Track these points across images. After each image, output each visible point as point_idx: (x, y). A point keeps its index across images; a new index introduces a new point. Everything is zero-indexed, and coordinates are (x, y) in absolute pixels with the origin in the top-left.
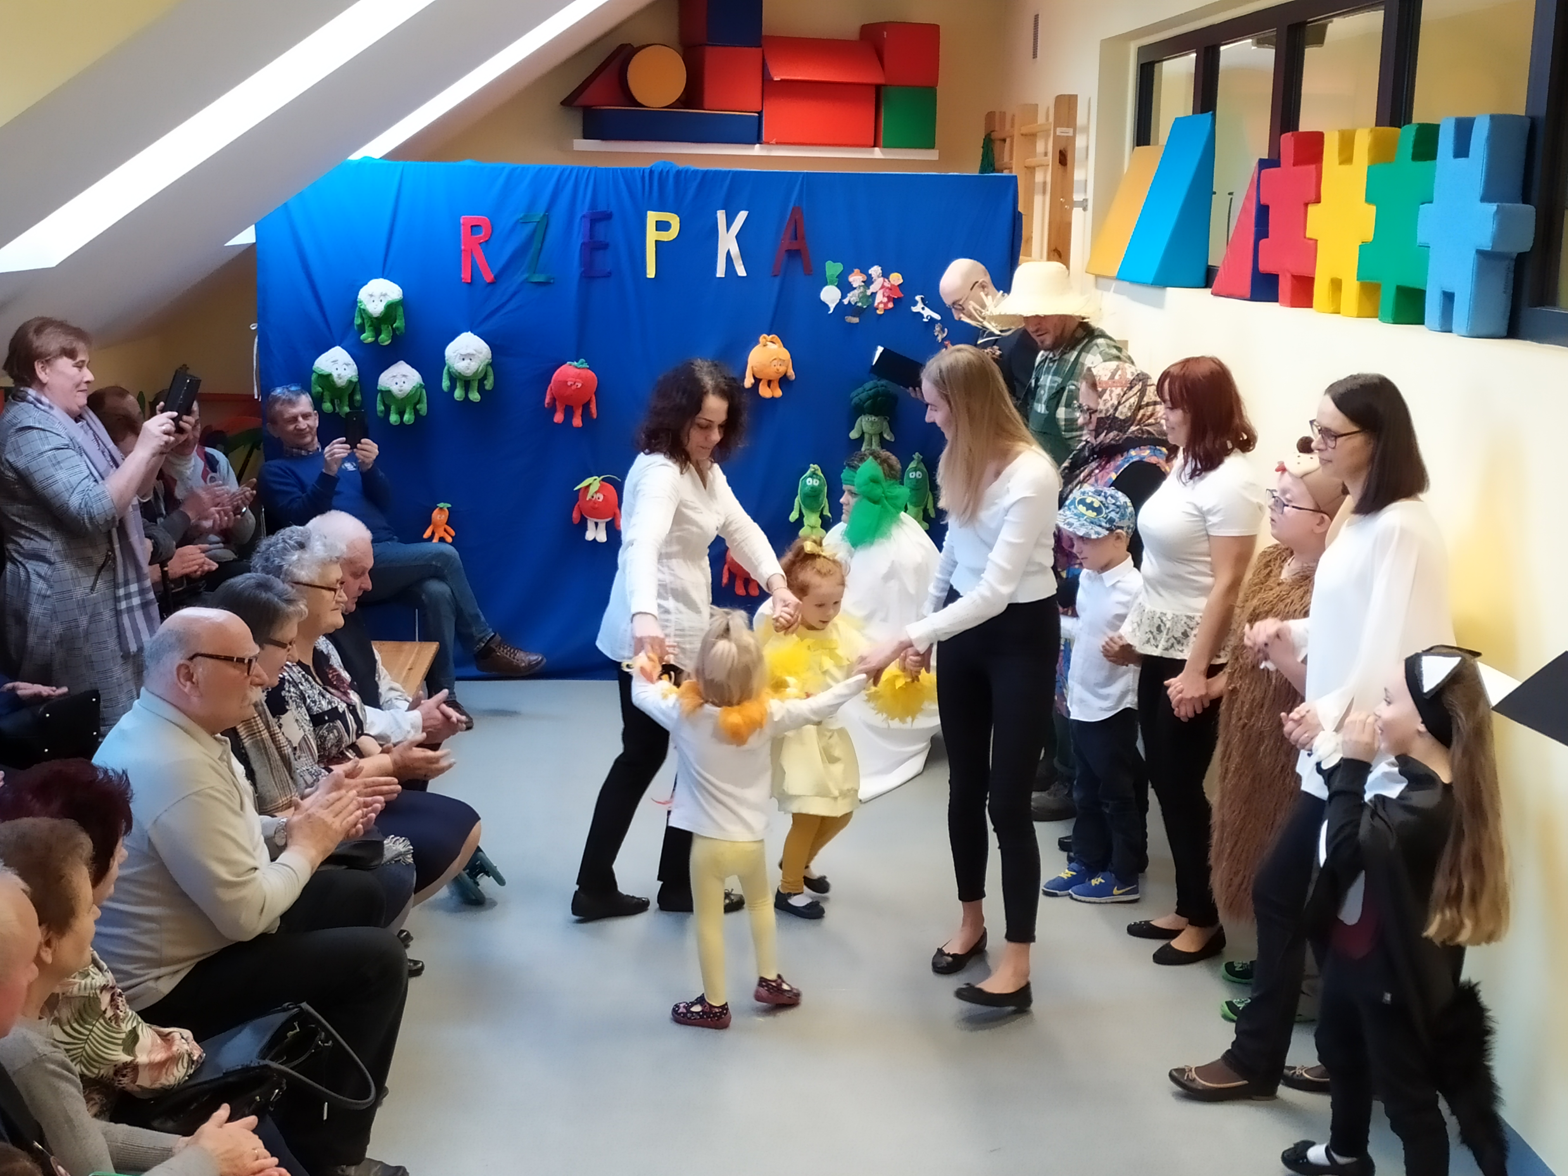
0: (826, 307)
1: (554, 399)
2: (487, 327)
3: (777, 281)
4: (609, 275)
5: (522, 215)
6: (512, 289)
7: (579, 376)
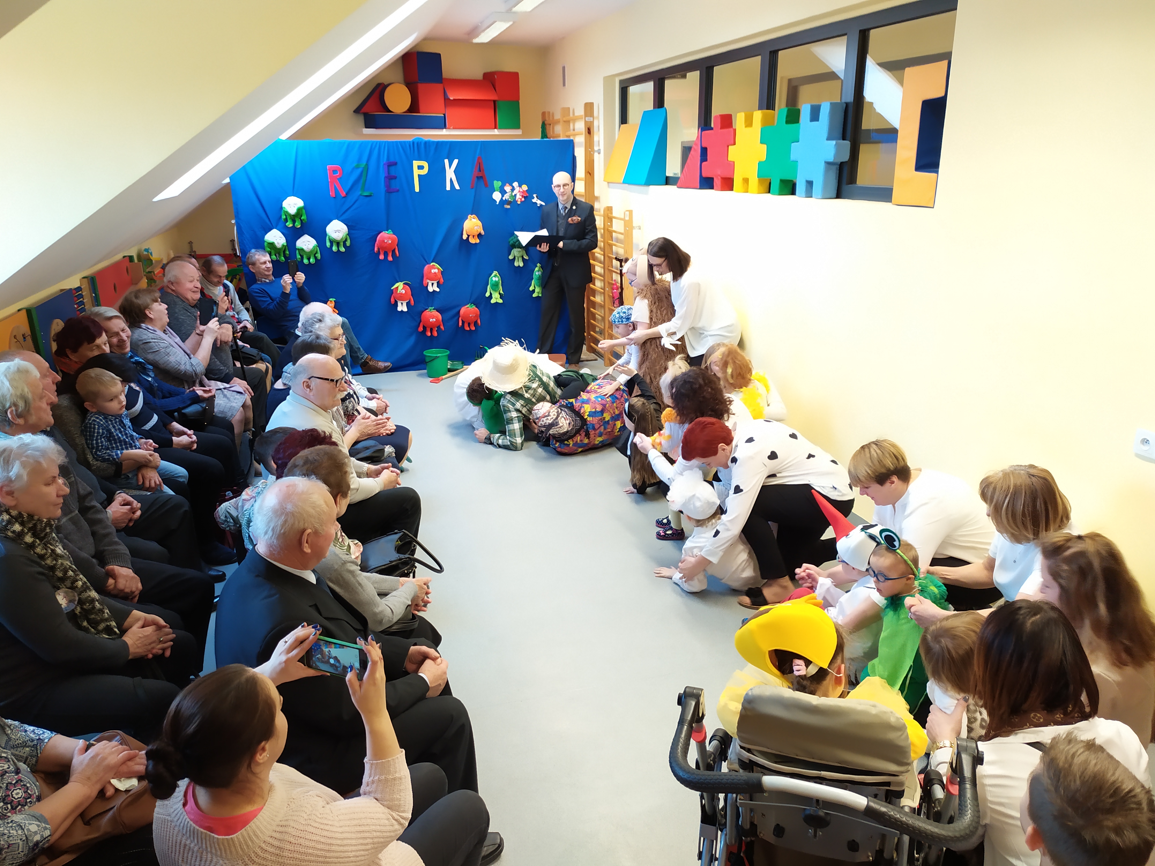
0: (496, 202)
1: (379, 249)
2: (345, 217)
3: (473, 190)
4: (398, 191)
5: (355, 164)
6: (354, 199)
7: (389, 238)
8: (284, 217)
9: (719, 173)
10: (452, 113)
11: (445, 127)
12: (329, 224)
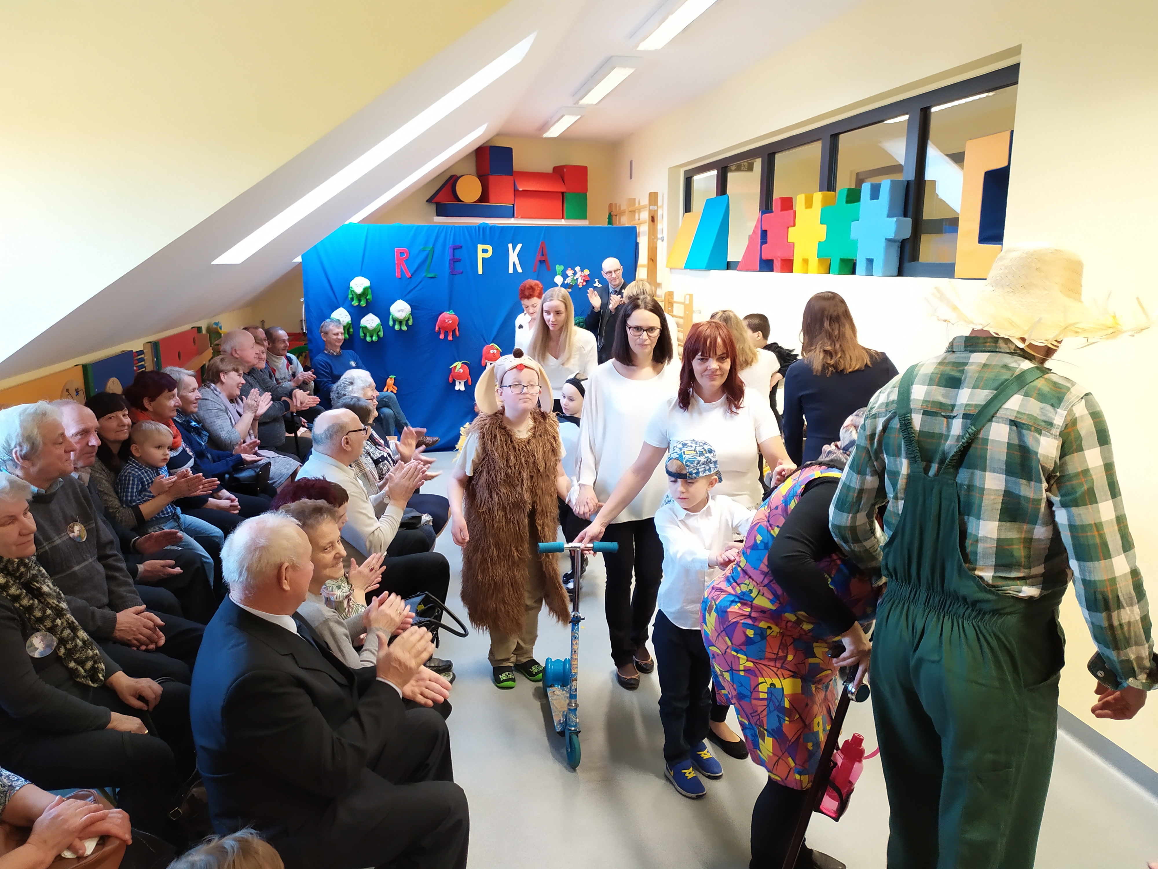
1: (439, 328)
2: (409, 296)
4: (462, 273)
5: (421, 247)
6: (419, 280)
7: (450, 318)
8: (350, 296)
9: (779, 255)
10: (520, 204)
11: (513, 216)
12: (393, 303)
